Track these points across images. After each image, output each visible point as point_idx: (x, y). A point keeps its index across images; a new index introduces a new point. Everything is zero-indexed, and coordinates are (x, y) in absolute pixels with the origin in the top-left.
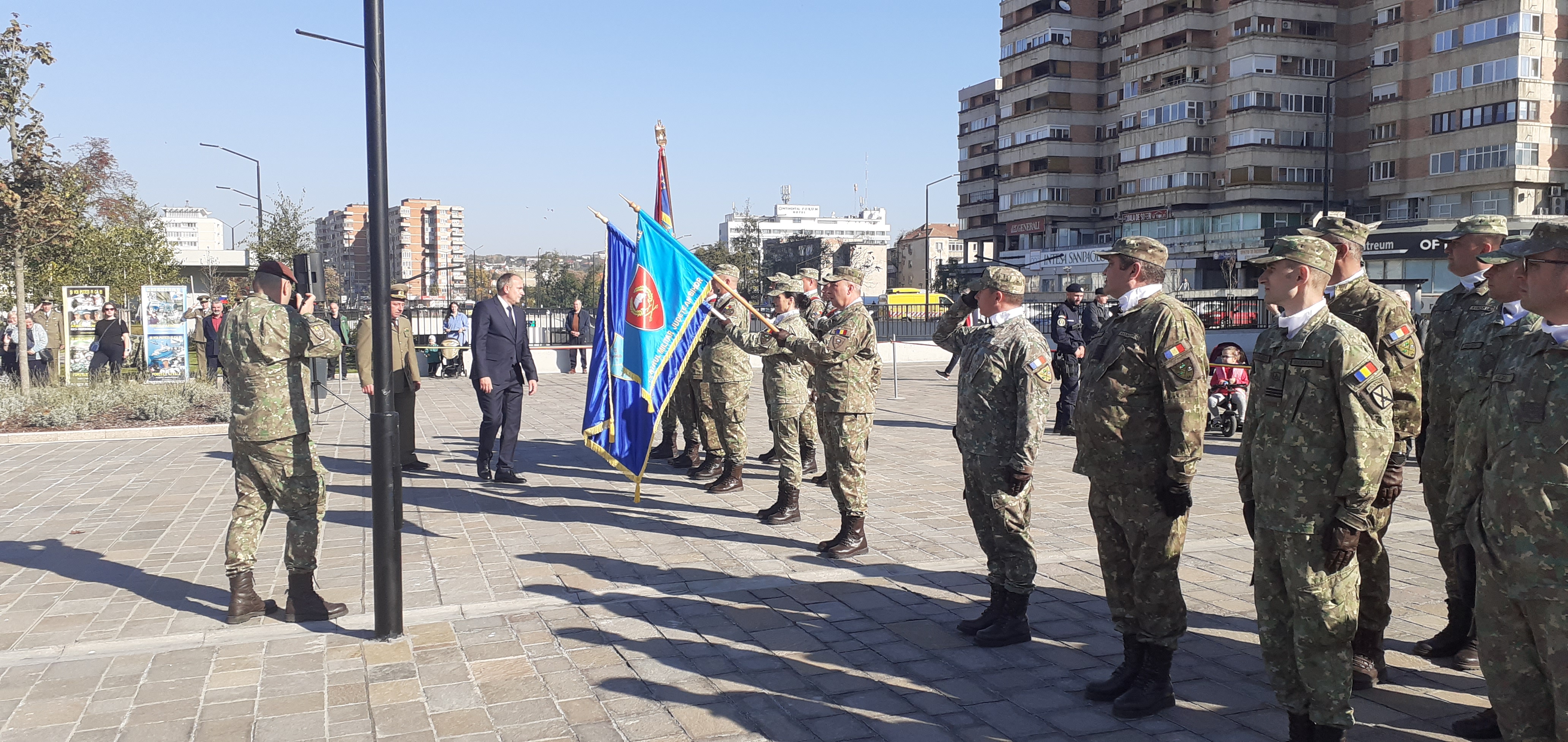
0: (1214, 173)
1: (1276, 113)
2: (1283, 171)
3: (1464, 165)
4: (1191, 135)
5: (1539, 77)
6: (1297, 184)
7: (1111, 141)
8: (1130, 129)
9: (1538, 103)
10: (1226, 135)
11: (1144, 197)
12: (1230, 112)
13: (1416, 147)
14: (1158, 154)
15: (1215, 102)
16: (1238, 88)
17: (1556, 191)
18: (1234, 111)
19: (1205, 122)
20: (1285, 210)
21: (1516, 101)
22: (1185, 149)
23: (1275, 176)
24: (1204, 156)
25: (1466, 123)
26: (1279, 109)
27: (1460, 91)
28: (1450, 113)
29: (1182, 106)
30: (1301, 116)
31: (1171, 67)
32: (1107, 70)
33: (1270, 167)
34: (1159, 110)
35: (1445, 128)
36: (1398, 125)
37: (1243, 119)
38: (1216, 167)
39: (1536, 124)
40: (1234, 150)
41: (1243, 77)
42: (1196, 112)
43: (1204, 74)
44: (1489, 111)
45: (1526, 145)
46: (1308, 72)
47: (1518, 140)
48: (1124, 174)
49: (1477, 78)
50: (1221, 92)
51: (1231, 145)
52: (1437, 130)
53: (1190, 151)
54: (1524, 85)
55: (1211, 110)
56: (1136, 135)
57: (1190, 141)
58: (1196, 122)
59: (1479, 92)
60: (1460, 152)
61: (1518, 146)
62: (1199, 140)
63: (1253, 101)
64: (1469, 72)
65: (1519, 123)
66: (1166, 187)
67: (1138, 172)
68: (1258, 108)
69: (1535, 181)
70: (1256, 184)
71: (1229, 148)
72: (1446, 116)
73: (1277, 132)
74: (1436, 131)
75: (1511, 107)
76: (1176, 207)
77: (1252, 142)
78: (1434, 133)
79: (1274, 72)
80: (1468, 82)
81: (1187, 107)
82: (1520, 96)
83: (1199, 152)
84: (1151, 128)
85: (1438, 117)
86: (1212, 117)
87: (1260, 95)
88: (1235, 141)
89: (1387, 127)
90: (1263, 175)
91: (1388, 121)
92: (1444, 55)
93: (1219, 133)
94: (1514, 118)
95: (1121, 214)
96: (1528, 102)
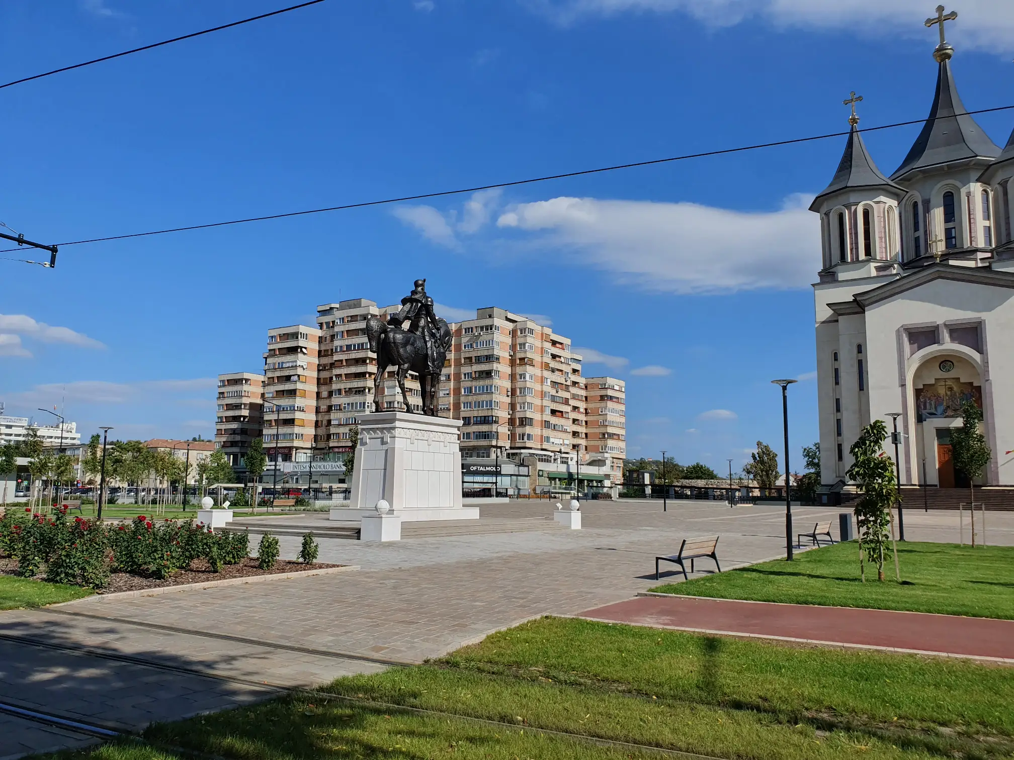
3: (474, 438)
5: (498, 408)
7: (323, 413)
8: (337, 410)
11: (343, 441)
14: (351, 423)
17: (504, 450)
21: (492, 416)
25: (475, 422)
27: (472, 410)
28: (469, 417)
31: (359, 386)
32: (322, 381)
34: (352, 404)
35: (467, 423)
39: (498, 425)
42: (369, 406)
44: (483, 419)
45: (495, 432)
47: (493, 430)
48: (332, 430)
49: (478, 406)
54: (494, 411)
56: (340, 413)
59: (479, 411)
60: (473, 433)
65: (493, 424)
67: (341, 430)
72: (467, 418)
74: (464, 424)
75: (490, 418)
82: (493, 414)
84: (348, 411)
85: (464, 419)
92: (466, 395)
94: (492, 422)
95: (330, 448)
96: (496, 417)
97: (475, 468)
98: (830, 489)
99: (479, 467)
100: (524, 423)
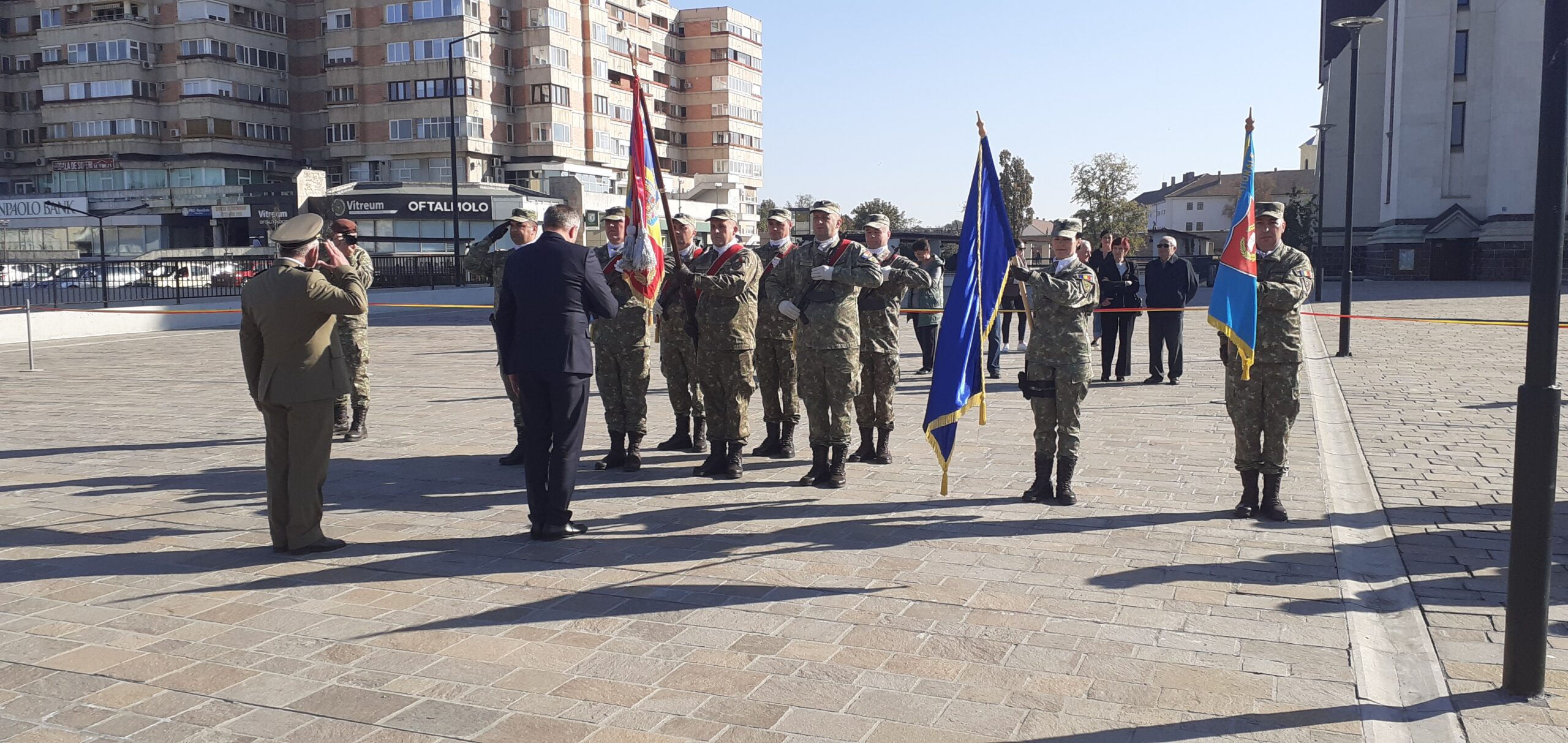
0: (165, 123)
1: (231, 64)
2: (243, 125)
3: (421, 133)
4: (137, 78)
5: (479, 59)
6: (256, 140)
7: (22, 74)
8: (54, 63)
9: (480, 81)
10: (178, 83)
11: (78, 143)
12: (180, 58)
13: (374, 112)
14: (94, 96)
15: (161, 46)
16: (189, 33)
17: (497, 163)
18: (187, 58)
19: (151, 66)
20: (247, 166)
21: (464, 78)
22: (130, 93)
23: (236, 131)
24: (152, 103)
25: (421, 94)
26: (236, 61)
27: (413, 63)
28: (404, 82)
29: (122, 45)
30: (257, 70)
33: (230, 121)
34: (92, 47)
35: (401, 96)
36: (355, 89)
37: (196, 66)
38: (168, 115)
39: (481, 100)
40: (189, 100)
41: (194, 22)
42: (140, 52)
43: (144, 12)
44: (441, 84)
45: (474, 119)
46: (261, 25)
47: (468, 114)
48: (48, 114)
49: (428, 53)
50: (167, 36)
51: (185, 93)
52: (394, 97)
53: (135, 96)
54: (469, 64)
55: (155, 53)
56: (63, 72)
57: (135, 85)
58: (141, 64)
59: (430, 66)
60: (417, 121)
61: (469, 120)
62: (144, 85)
63: (208, 49)
64: (420, 47)
65: (468, 98)
66: (109, 133)
67: (69, 114)
68: (213, 57)
69: (483, 152)
70: (217, 138)
71: (183, 97)
72: (401, 85)
73: (234, 84)
74: (393, 99)
75: (460, 83)
76: (123, 157)
77: (210, 92)
78: (390, 101)
79: (227, 21)
80: (420, 55)
81: (128, 47)
82: (468, 74)
83: (145, 97)
84: (82, 65)
85: (394, 86)
86: (157, 61)
87: (214, 43)
88: (189, 89)
89: (345, 90)
90: (223, 129)
91: (346, 84)
92: (396, 27)
93: (168, 79)
94: (463, 94)
95: (49, 162)
96: (473, 80)
97: (420, 206)
98: (1426, 231)
99: (431, 204)
100: (547, 100)
